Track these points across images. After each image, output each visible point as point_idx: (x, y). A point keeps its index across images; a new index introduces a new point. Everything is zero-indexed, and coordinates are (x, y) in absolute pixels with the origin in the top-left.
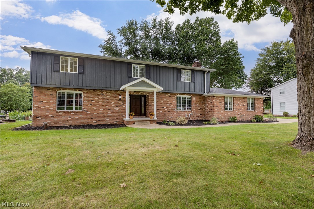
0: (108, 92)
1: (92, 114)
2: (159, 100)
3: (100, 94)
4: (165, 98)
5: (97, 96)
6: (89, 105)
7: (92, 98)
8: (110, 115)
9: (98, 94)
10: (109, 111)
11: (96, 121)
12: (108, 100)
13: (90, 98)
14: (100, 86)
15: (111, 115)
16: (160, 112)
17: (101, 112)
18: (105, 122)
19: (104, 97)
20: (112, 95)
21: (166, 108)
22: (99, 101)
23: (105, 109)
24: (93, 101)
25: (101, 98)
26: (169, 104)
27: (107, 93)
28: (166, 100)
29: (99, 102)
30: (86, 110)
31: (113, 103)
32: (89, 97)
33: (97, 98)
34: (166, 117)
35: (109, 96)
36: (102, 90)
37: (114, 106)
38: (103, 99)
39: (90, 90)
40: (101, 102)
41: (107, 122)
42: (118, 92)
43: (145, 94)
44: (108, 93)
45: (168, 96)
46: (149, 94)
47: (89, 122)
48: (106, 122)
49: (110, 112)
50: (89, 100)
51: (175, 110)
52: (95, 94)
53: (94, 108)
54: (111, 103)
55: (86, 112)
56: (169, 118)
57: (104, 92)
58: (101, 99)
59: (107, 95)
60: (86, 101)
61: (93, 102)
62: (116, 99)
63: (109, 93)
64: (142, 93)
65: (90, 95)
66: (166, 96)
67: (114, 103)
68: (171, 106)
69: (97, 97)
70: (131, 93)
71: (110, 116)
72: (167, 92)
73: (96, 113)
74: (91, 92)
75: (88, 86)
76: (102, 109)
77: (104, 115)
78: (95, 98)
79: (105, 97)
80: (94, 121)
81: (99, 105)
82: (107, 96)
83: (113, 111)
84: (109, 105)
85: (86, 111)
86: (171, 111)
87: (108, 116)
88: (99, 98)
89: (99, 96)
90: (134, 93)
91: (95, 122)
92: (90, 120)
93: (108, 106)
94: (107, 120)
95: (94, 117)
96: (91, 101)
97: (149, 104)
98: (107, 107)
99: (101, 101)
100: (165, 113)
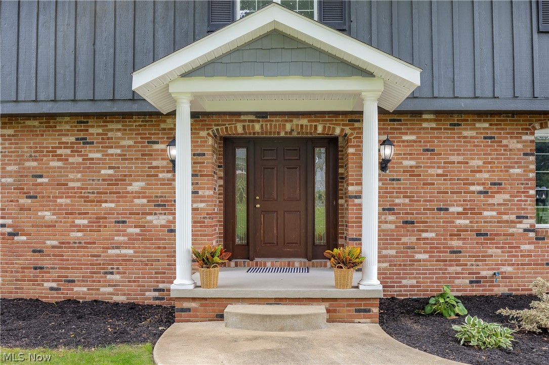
0: (110, 126)
1: (38, 247)
2: (413, 163)
3: (72, 139)
4: (458, 152)
5: (59, 152)
6: (22, 201)
7: (35, 164)
8: (124, 251)
9: (64, 139)
10: (119, 232)
11: (54, 285)
12: (111, 172)
13: (28, 164)
14: (61, 95)
15: (131, 252)
16: (424, 235)
17: (80, 234)
18: (103, 290)
19: (91, 155)
20: (131, 143)
21: (460, 209)
22: (71, 176)
23: (98, 221)
24: (39, 180)
25: (80, 160)
26: (480, 188)
27: (110, 134)
28: (461, 159)
29: (71, 184)
30: (10, 226)
31: (136, 186)
32: (20, 161)
33: (60, 164)
34: (459, 269)
35: (118, 151)
36: (83, 118)
37: (145, 201)
38: (90, 166)
39: (28, 123)
40: (79, 184)
41: (110, 289)
42: (163, 126)
43: (320, 129)
44: (115, 130)
45: (473, 133)
46: (347, 130)
47: (26, 285)
48: (106, 292)
49: (121, 239)
50: (20, 175)
51: (526, 224)
52: (49, 141)
53: (48, 215)
54: (129, 188)
55: (10, 234)
56: (484, 273)
57: (91, 130)
58: (76, 168)
59: (106, 142)
60: (10, 180)
61: (41, 184)
62: (155, 163)
63: (119, 134)
64: (304, 121)
65: (27, 146)
66: (465, 133)
67: (142, 184)
68: (499, 198)
69: (60, 158)
70: (240, 130)
71: (127, 260)
72: (463, 105)
73: (55, 243)
74: (31, 129)
75: (19, 99)
76: (85, 222)
77: (95, 251)
78: (52, 164)
79: (99, 155)
80: (47, 285)
81: (68, 201)
82: (110, 151)
83: (137, 230)
84: (121, 196)
85: (9, 230)
86: (496, 230)
87: (112, 261)
88: (71, 160)
89: (68, 151)
90: (257, 127)
91: (52, 289)
92: (31, 273)
93: (113, 205)
94: (109, 277)
95: (46, 262)
96: (30, 181)
97: (350, 188)
98: (110, 212)
99: (79, 176)
100: (456, 243)
